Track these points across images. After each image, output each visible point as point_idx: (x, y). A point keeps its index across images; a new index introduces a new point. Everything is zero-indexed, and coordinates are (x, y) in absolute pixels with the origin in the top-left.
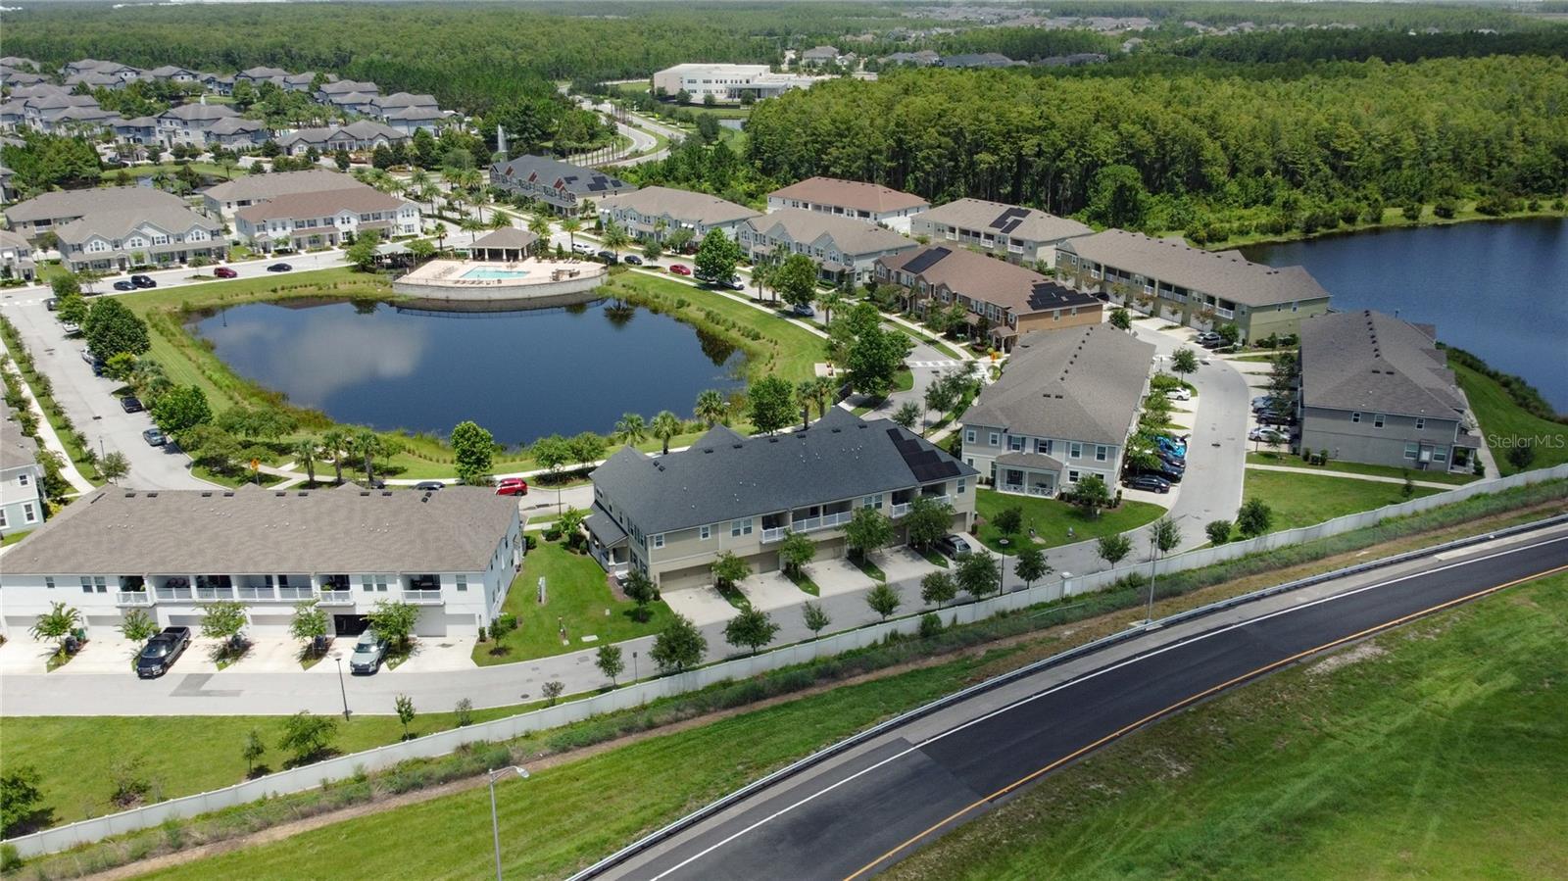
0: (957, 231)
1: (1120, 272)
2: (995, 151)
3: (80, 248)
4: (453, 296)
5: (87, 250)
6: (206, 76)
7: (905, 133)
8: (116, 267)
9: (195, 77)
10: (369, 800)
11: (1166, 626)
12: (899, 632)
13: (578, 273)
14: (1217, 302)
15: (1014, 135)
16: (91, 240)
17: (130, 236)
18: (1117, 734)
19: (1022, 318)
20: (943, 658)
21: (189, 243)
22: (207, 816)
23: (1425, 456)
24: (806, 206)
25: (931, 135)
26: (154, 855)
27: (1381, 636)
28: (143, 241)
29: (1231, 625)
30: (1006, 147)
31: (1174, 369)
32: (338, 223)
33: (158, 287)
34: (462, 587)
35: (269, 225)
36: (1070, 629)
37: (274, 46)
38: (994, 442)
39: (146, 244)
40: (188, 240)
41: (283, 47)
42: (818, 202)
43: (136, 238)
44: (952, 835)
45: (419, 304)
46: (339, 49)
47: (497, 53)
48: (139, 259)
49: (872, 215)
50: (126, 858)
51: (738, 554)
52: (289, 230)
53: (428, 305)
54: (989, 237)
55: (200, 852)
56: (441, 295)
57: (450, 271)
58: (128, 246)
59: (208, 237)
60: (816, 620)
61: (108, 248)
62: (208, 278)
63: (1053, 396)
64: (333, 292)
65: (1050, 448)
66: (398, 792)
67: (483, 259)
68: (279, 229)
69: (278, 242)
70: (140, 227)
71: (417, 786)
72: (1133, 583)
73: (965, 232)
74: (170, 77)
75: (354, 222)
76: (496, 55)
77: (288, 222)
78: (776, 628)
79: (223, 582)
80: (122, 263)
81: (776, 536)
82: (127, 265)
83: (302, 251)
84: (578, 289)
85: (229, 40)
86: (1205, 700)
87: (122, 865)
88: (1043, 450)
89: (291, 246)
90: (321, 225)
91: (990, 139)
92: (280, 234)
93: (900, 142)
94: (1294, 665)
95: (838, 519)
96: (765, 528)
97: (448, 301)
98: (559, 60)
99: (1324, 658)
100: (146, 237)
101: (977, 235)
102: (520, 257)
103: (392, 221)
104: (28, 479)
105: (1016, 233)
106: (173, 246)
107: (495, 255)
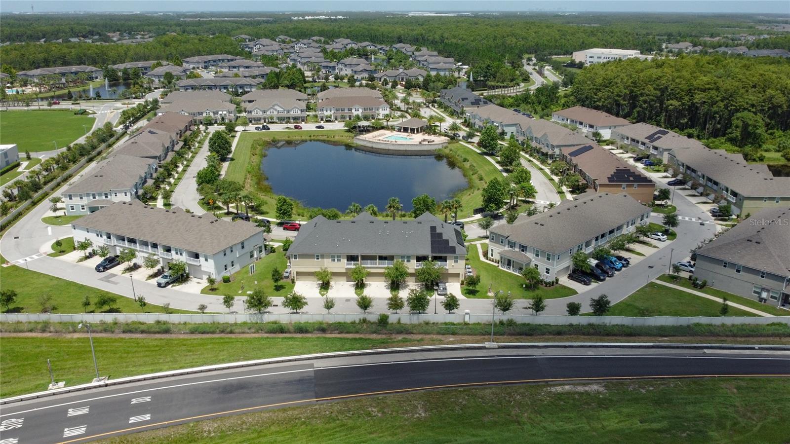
0: (630, 139)
1: (693, 169)
2: (680, 99)
3: (251, 112)
4: (375, 146)
5: (253, 113)
6: (380, 47)
7: (635, 87)
8: (262, 121)
9: (376, 47)
10: (113, 332)
11: (499, 348)
12: (367, 320)
13: (433, 141)
14: (729, 192)
15: (692, 91)
16: (254, 109)
17: (270, 109)
18: (410, 390)
19: (601, 185)
20: (380, 336)
21: (292, 114)
22: (61, 323)
23: (764, 295)
24: (567, 120)
25: (650, 89)
26: (35, 332)
27: (612, 383)
28: (274, 112)
29: (533, 356)
30: (687, 98)
31: (665, 224)
32: (353, 111)
33: (271, 130)
34: (206, 260)
35: (324, 109)
36: (453, 338)
37: (418, 35)
38: (502, 242)
39: (275, 113)
40: (292, 113)
41: (422, 35)
42: (573, 119)
43: (272, 110)
44: (284, 410)
45: (362, 148)
46: (442, 36)
47: (510, 41)
48: (272, 118)
49: (595, 127)
50: (25, 330)
51: (330, 270)
52: (333, 112)
53: (365, 149)
54: (643, 144)
55: (49, 334)
56: (370, 145)
57: (383, 135)
58: (268, 113)
59: (299, 112)
60: (329, 305)
61: (261, 113)
62: (292, 129)
63: (539, 224)
64: (332, 139)
65: (526, 250)
66: (124, 332)
67: (401, 132)
68: (329, 111)
69: (327, 117)
70: (274, 106)
71: (131, 332)
72: (511, 323)
73: (633, 140)
74: (365, 47)
75: (361, 110)
76: (509, 42)
77: (333, 109)
78: (306, 303)
79: (132, 241)
80: (265, 119)
81: (352, 266)
82: (267, 121)
83: (336, 122)
84: (429, 149)
85: (402, 32)
86: (472, 387)
87: (24, 332)
88: (523, 251)
89: (333, 119)
90: (346, 111)
91: (679, 93)
92: (328, 113)
93: (632, 91)
94: (543, 383)
95: (386, 264)
96: (348, 261)
97: (372, 148)
98: (537, 45)
99: (564, 384)
100: (276, 110)
101: (638, 142)
102: (416, 132)
103: (377, 112)
104: (127, 194)
105: (656, 144)
106: (285, 115)
107: (406, 130)
